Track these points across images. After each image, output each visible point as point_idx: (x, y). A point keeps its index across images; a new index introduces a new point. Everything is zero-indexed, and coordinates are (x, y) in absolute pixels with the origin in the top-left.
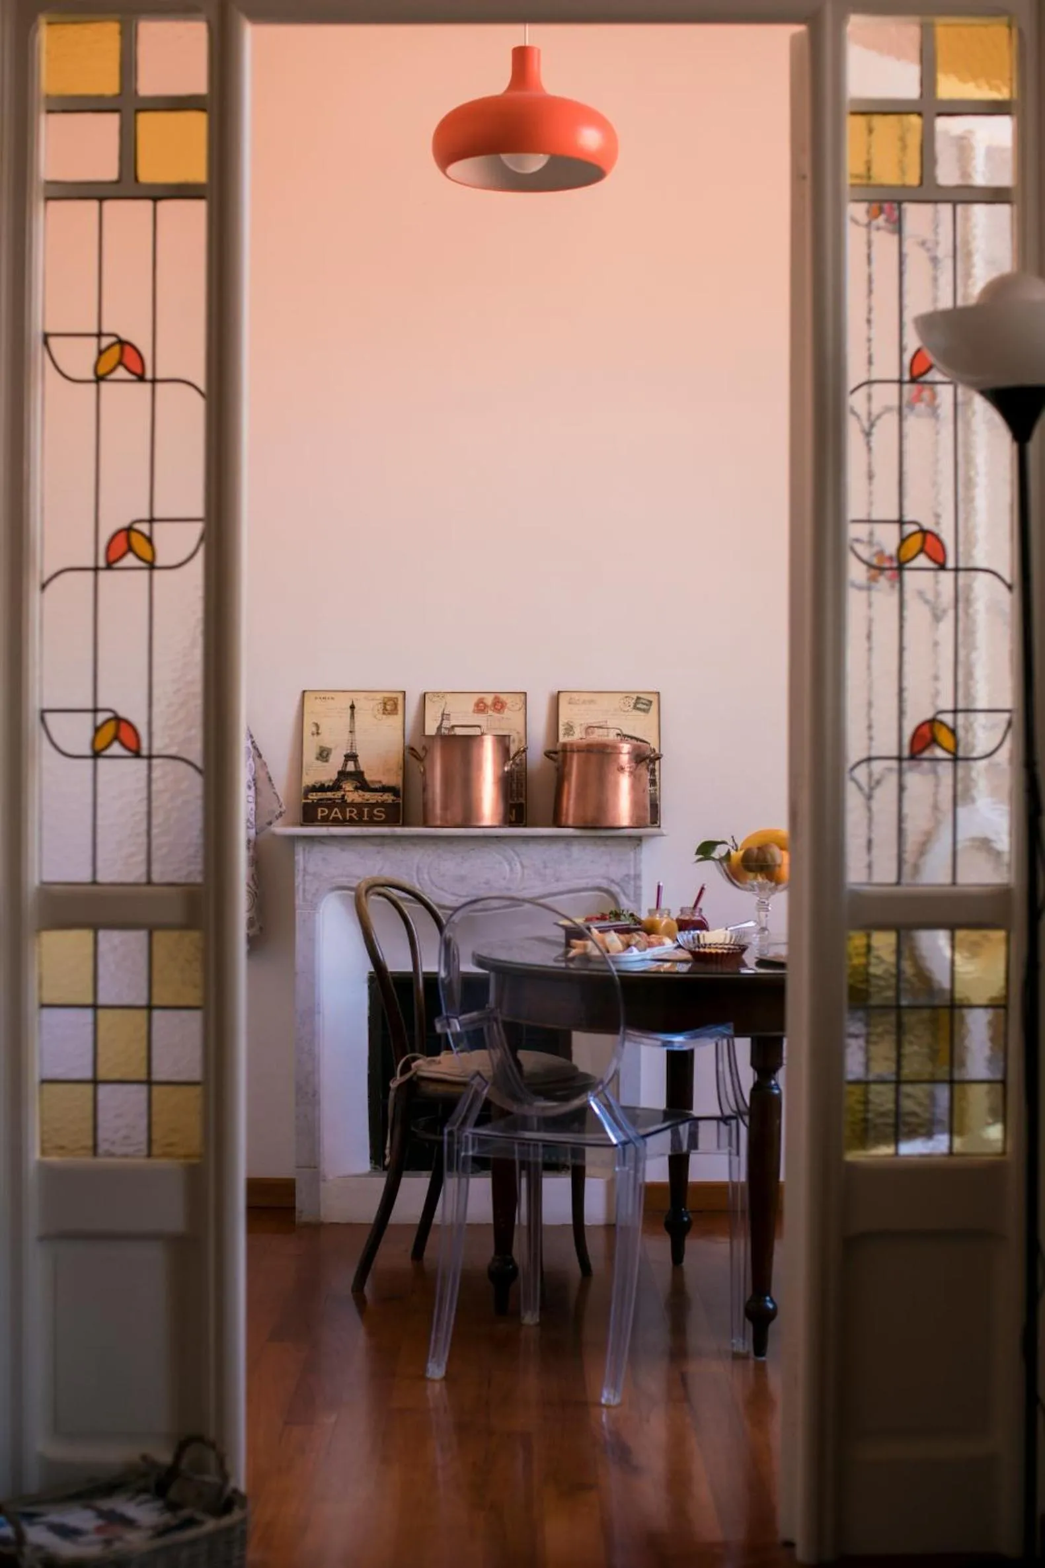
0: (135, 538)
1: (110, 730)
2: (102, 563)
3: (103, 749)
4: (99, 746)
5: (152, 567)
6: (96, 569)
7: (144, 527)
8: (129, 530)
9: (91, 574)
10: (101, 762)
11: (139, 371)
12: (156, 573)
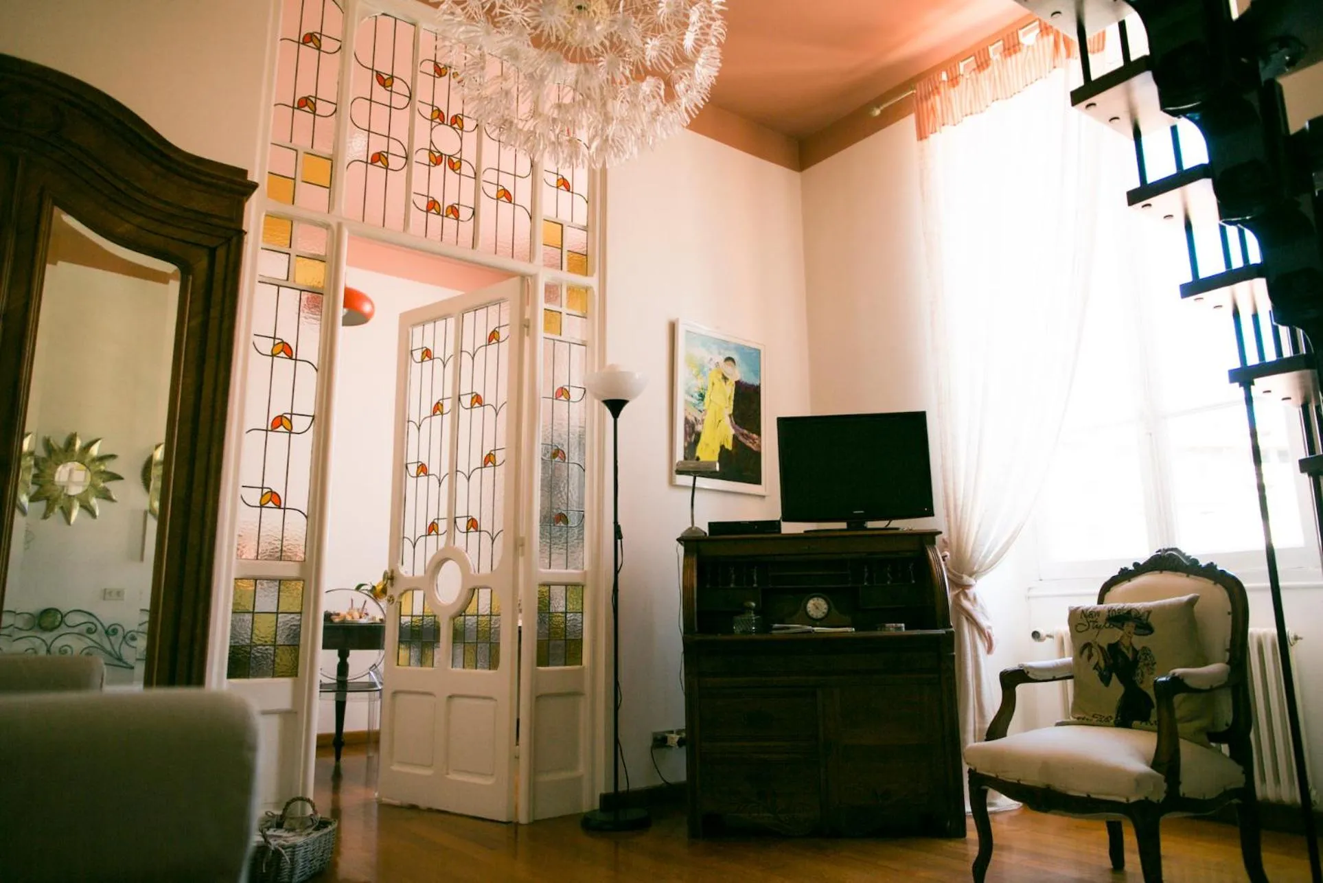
0: (284, 420)
1: (268, 496)
2: (270, 428)
3: (265, 504)
4: (263, 503)
5: (290, 432)
6: (267, 431)
7: (289, 416)
8: (281, 416)
9: (265, 432)
10: (263, 509)
11: (290, 355)
12: (292, 435)
